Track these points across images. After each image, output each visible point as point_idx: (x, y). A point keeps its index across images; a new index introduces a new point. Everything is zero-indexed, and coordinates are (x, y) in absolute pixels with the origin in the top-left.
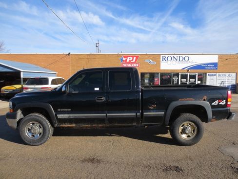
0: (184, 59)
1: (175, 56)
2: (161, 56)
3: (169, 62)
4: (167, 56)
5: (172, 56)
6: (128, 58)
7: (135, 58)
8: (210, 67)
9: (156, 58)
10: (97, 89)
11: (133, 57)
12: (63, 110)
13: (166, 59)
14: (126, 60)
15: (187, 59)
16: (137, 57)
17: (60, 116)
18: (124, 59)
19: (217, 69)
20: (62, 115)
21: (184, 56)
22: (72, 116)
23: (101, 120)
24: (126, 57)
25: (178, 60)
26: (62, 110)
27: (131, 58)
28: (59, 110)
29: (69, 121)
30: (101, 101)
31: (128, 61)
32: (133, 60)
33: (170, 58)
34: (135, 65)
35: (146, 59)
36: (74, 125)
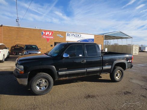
0: (78, 35)
1: (74, 34)
2: (67, 33)
3: (71, 37)
4: (69, 33)
5: (72, 33)
6: (47, 32)
7: (51, 33)
8: (91, 41)
9: (64, 34)
10: (81, 55)
11: (50, 32)
12: (63, 69)
13: (69, 35)
14: (45, 34)
15: (80, 36)
16: (52, 33)
17: (60, 73)
18: (44, 33)
19: (93, 42)
20: (62, 72)
21: (78, 34)
22: (68, 72)
23: (83, 73)
24: (45, 32)
25: (75, 36)
26: (61, 69)
27: (49, 33)
28: (60, 69)
29: (66, 75)
30: (84, 62)
31: (46, 34)
32: (49, 34)
33: (71, 35)
34: (51, 37)
35: (58, 34)
36: (67, 78)
